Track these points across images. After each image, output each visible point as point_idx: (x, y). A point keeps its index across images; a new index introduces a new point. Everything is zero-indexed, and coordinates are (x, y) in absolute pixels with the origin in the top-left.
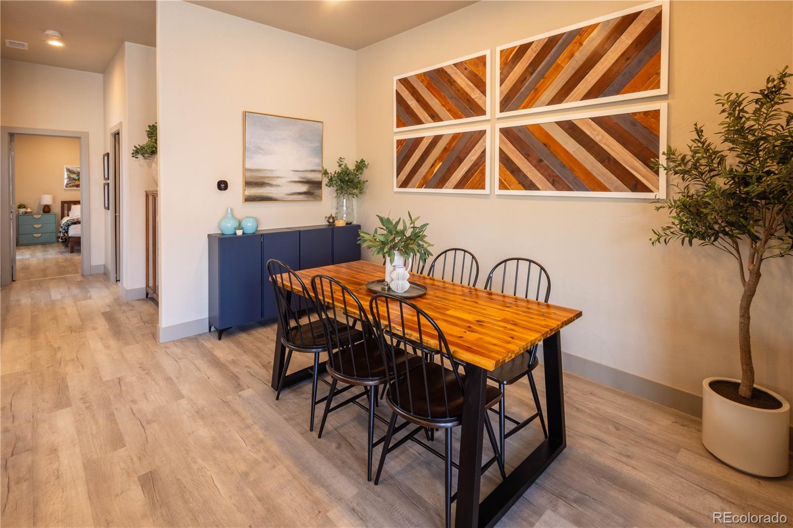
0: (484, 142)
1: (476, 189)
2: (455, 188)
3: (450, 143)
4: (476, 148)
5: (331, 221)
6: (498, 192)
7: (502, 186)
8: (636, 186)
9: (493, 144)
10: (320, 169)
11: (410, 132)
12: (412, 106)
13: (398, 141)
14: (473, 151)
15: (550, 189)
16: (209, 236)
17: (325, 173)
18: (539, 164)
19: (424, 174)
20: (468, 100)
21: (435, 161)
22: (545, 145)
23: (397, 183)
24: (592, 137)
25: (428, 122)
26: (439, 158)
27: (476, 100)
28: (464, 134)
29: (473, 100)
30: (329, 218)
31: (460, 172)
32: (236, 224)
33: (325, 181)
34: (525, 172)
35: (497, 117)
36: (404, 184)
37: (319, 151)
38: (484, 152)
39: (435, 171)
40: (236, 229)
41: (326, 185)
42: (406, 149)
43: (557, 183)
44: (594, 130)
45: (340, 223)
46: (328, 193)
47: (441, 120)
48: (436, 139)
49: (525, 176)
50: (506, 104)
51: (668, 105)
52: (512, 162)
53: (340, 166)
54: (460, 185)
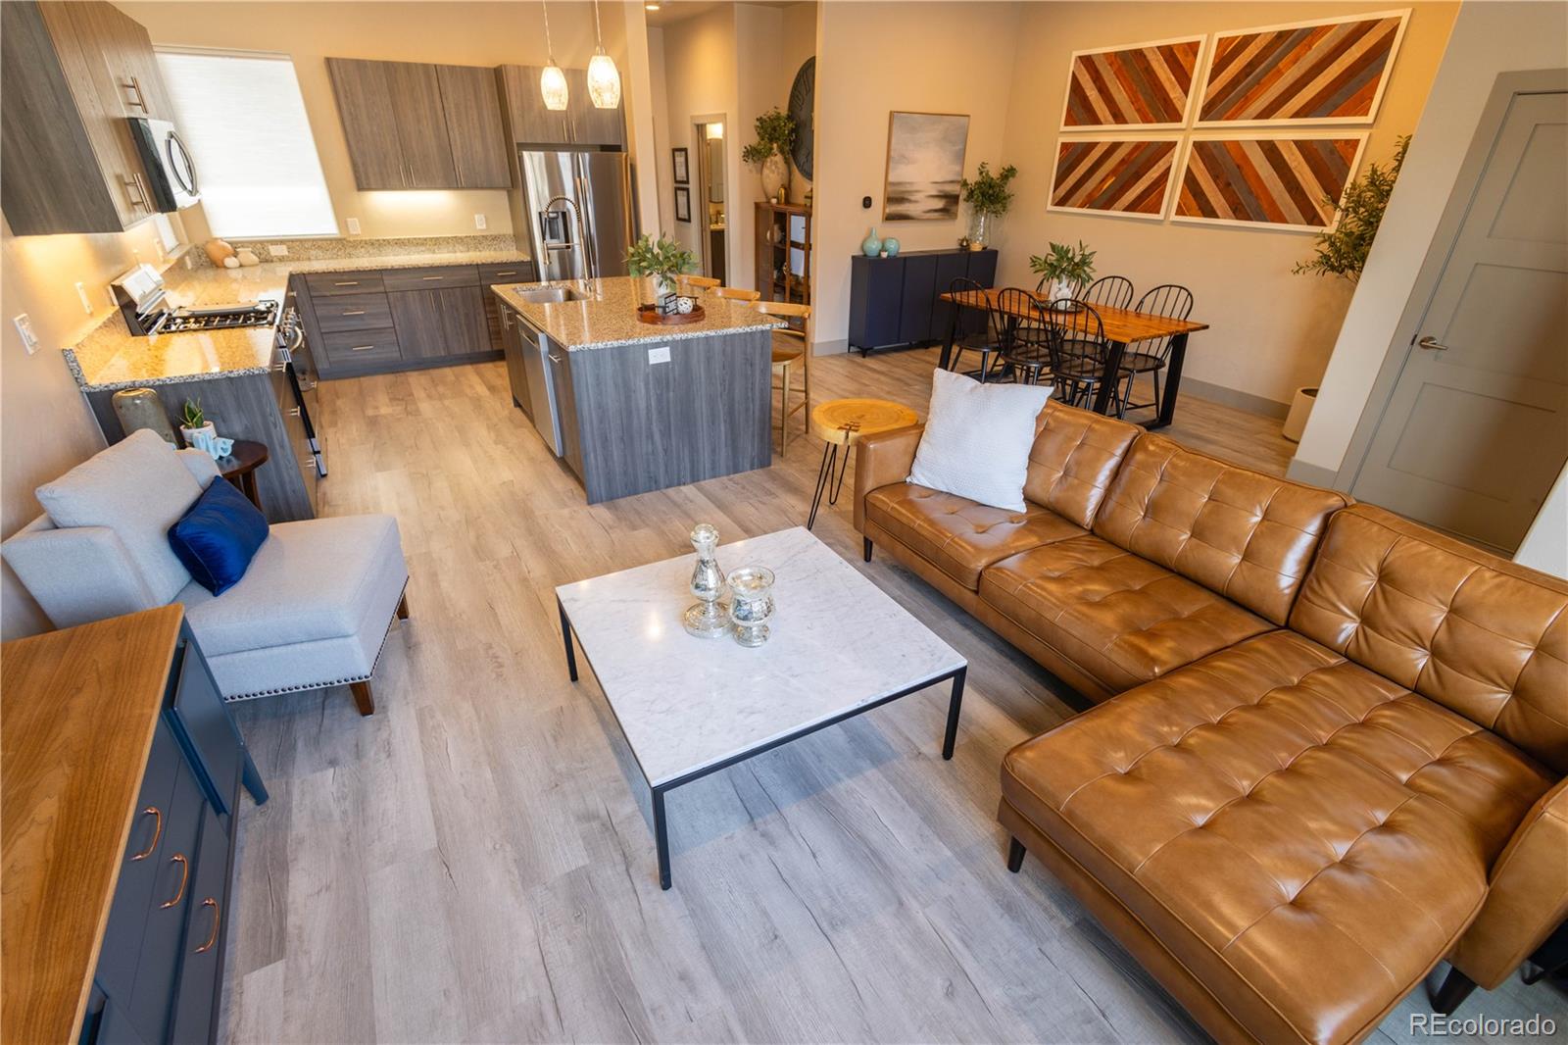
0: (1172, 156)
1: (1151, 212)
2: (1125, 210)
3: (1130, 154)
4: (1161, 163)
5: (965, 244)
6: (1174, 217)
7: (1180, 211)
8: (1313, 218)
9: (1181, 160)
10: (960, 179)
11: (1083, 134)
12: (1090, 98)
13: (1063, 144)
14: (1156, 167)
15: (1230, 218)
16: (853, 257)
17: (965, 184)
18: (1226, 188)
19: (1089, 190)
20: (1165, 100)
21: (1108, 175)
22: (1238, 167)
23: (1053, 199)
24: (1289, 162)
25: (1108, 122)
26: (1113, 172)
27: (1174, 101)
28: (1150, 144)
29: (1171, 100)
30: (963, 241)
31: (1134, 191)
32: (880, 247)
33: (964, 194)
34: (1209, 197)
35: (1195, 126)
36: (1062, 202)
37: (961, 157)
38: (1168, 169)
39: (1105, 187)
40: (880, 251)
41: (965, 200)
42: (1073, 156)
43: (1239, 211)
44: (1293, 154)
45: (976, 247)
46: (963, 208)
47: (1125, 122)
48: (1115, 146)
49: (1208, 201)
50: (1208, 112)
51: (1370, 135)
52: (1198, 184)
53: (981, 173)
54: (1131, 207)
